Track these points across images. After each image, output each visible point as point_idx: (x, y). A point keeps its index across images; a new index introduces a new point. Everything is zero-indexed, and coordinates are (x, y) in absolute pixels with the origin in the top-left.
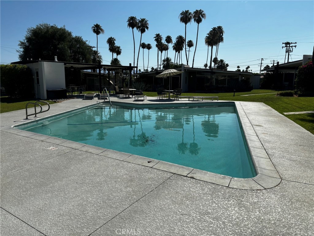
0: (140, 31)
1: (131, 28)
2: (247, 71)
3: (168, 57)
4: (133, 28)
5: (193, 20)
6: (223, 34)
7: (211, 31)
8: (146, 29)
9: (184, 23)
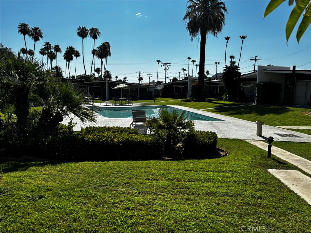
0: (33, 39)
1: (22, 35)
2: (124, 81)
3: (57, 65)
4: (24, 35)
5: (89, 36)
6: (110, 49)
7: (101, 45)
8: (40, 38)
9: (81, 38)
